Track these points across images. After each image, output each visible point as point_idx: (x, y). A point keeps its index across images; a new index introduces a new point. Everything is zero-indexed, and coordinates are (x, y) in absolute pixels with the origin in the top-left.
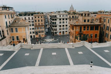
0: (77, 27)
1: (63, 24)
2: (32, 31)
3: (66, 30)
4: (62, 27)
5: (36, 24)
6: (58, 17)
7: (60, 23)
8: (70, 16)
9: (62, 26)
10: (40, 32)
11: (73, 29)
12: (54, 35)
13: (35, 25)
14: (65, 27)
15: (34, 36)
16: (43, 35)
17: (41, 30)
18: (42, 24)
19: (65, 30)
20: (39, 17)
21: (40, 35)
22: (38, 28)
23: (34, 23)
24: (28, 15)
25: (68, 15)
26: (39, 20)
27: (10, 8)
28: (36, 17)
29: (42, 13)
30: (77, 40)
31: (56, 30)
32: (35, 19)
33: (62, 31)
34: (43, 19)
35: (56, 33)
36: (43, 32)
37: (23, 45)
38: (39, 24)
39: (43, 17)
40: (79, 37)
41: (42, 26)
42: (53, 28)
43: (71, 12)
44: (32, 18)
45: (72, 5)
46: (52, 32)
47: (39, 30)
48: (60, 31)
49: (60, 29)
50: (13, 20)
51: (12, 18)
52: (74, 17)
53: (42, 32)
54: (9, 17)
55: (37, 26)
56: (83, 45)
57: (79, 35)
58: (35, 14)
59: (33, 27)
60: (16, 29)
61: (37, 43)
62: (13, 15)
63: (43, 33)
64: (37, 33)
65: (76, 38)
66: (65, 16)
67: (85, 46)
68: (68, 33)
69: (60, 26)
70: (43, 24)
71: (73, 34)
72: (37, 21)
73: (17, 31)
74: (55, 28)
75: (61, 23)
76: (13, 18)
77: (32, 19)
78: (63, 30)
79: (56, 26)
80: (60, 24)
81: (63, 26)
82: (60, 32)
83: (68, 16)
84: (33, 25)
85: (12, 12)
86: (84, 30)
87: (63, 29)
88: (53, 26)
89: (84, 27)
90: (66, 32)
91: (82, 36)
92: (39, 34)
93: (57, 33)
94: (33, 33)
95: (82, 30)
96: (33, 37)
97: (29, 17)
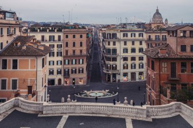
0: (164, 65)
1: (133, 54)
2: (56, 67)
3: (141, 70)
4: (129, 62)
5: (67, 52)
6: (120, 35)
7: (126, 50)
8: (150, 36)
9: (129, 59)
10: (74, 72)
11: (153, 68)
12: (109, 80)
13: (64, 54)
14: (137, 62)
15: (60, 80)
16: (81, 79)
17: (78, 66)
18: (81, 51)
19: (137, 70)
20: (74, 37)
21: (74, 79)
22: (70, 62)
23: (63, 50)
24: (50, 31)
25: (146, 32)
26: (74, 43)
27: (7, 15)
28: (67, 37)
29: (83, 28)
30: (165, 98)
31: (115, 68)
32: (66, 40)
33: (129, 71)
34: (84, 39)
35: (114, 75)
36: (83, 72)
37: (20, 103)
38: (74, 51)
39: (84, 36)
40: (169, 91)
41: (81, 56)
42: (107, 62)
43: (153, 26)
44: (59, 37)
45: (157, 10)
46: (106, 74)
47: (74, 66)
48: (125, 71)
49: (125, 67)
50: (10, 40)
51: (10, 35)
52: (161, 38)
53: (79, 70)
54: (2, 34)
55: (70, 57)
56: (178, 114)
57: (169, 85)
58: (68, 28)
59: (60, 58)
60: (15, 62)
61: (63, 99)
62: (12, 29)
63: (81, 73)
64: (68, 75)
65: (162, 92)
66: (137, 34)
67: (183, 116)
68: (144, 78)
69: (125, 59)
70: (84, 52)
71: (153, 82)
72: (71, 45)
73: (15, 67)
74: (111, 63)
75: (127, 52)
76: (11, 35)
77: (59, 39)
78: (133, 70)
79: (115, 59)
80: (125, 55)
81: (133, 59)
82: (125, 75)
83: (145, 36)
84: (59, 54)
85: (11, 22)
86: (183, 71)
87: (134, 66)
88: (109, 59)
89: (184, 65)
90: (141, 73)
91: (179, 87)
92: (72, 76)
93: (118, 77)
94: (59, 72)
95: (178, 72)
96: (56, 82)
97: (52, 34)
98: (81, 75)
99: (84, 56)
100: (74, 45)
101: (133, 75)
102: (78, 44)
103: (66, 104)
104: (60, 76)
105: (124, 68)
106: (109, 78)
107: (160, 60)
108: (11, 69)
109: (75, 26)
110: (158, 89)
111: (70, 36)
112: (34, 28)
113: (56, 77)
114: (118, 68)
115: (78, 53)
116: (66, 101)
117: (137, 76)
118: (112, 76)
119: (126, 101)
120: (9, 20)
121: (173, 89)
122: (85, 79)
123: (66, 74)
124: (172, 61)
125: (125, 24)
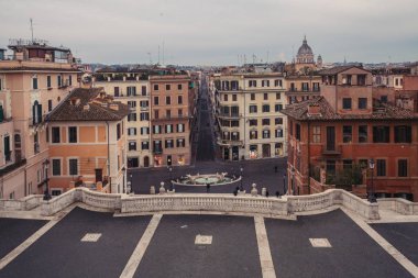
0: (316, 130)
1: (266, 115)
2: (139, 138)
3: (279, 140)
4: (260, 128)
5: (157, 112)
6: (244, 84)
7: (253, 109)
8: (293, 85)
9: (260, 122)
10: (170, 145)
11: (298, 137)
12: (227, 158)
13: (152, 116)
14: (272, 127)
15: (146, 159)
16: (182, 157)
17: (175, 136)
18: (180, 111)
19: (273, 140)
20: (168, 88)
21: (169, 157)
22: (163, 130)
23: (150, 110)
24: (128, 79)
25: (287, 78)
26: (168, 99)
27: (57, 54)
28: (156, 88)
29: (183, 73)
30: (317, 183)
31: (236, 137)
32: (156, 93)
33: (260, 141)
34: (185, 92)
35: (236, 149)
36: (184, 145)
37: (84, 196)
38: (169, 112)
39: (185, 86)
40: (323, 172)
41: (180, 119)
42: (223, 128)
43: (298, 68)
44: (144, 88)
45: (305, 42)
46: (221, 147)
47: (169, 135)
48: (254, 141)
49: (253, 136)
50: (64, 95)
51: (62, 87)
52: (311, 86)
53: (178, 143)
54: (49, 85)
55: (162, 120)
56: (337, 207)
57: (324, 163)
58: (157, 74)
59: (146, 124)
60: (73, 131)
61: (153, 188)
62: (66, 78)
63: (181, 148)
64: (161, 150)
65: (312, 174)
66: (272, 81)
67: (345, 211)
68: (283, 152)
69: (253, 122)
70: (186, 113)
71: (298, 158)
72: (162, 101)
73: (73, 139)
74: (230, 129)
75: (256, 111)
76: (65, 87)
77: (144, 93)
78: (266, 141)
79: (236, 123)
80: (253, 116)
81: (266, 122)
82: (253, 148)
83: (286, 85)
84: (144, 116)
85: (63, 66)
86: (345, 140)
87: (266, 134)
88: (226, 123)
89: (347, 130)
90: (278, 145)
91: (339, 165)
92: (167, 152)
93: (241, 152)
94: (145, 146)
95: (338, 142)
96: (141, 162)
97: (131, 84)
98: (181, 150)
99: (185, 119)
100: (168, 101)
101: (266, 148)
102: (174, 100)
103: (158, 196)
104: (147, 153)
105: (251, 137)
106: (227, 153)
107: (310, 123)
108: (67, 143)
109: (170, 71)
110: (306, 170)
111: (162, 87)
112: (102, 75)
113: (140, 154)
114: (242, 138)
115: (174, 114)
116: (157, 192)
117: (273, 150)
118: (231, 151)
119: (254, 190)
120: (61, 62)
121: (330, 168)
122: (189, 156)
123: (157, 149)
124: (329, 125)
125: (252, 66)
